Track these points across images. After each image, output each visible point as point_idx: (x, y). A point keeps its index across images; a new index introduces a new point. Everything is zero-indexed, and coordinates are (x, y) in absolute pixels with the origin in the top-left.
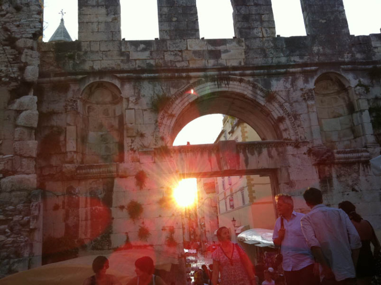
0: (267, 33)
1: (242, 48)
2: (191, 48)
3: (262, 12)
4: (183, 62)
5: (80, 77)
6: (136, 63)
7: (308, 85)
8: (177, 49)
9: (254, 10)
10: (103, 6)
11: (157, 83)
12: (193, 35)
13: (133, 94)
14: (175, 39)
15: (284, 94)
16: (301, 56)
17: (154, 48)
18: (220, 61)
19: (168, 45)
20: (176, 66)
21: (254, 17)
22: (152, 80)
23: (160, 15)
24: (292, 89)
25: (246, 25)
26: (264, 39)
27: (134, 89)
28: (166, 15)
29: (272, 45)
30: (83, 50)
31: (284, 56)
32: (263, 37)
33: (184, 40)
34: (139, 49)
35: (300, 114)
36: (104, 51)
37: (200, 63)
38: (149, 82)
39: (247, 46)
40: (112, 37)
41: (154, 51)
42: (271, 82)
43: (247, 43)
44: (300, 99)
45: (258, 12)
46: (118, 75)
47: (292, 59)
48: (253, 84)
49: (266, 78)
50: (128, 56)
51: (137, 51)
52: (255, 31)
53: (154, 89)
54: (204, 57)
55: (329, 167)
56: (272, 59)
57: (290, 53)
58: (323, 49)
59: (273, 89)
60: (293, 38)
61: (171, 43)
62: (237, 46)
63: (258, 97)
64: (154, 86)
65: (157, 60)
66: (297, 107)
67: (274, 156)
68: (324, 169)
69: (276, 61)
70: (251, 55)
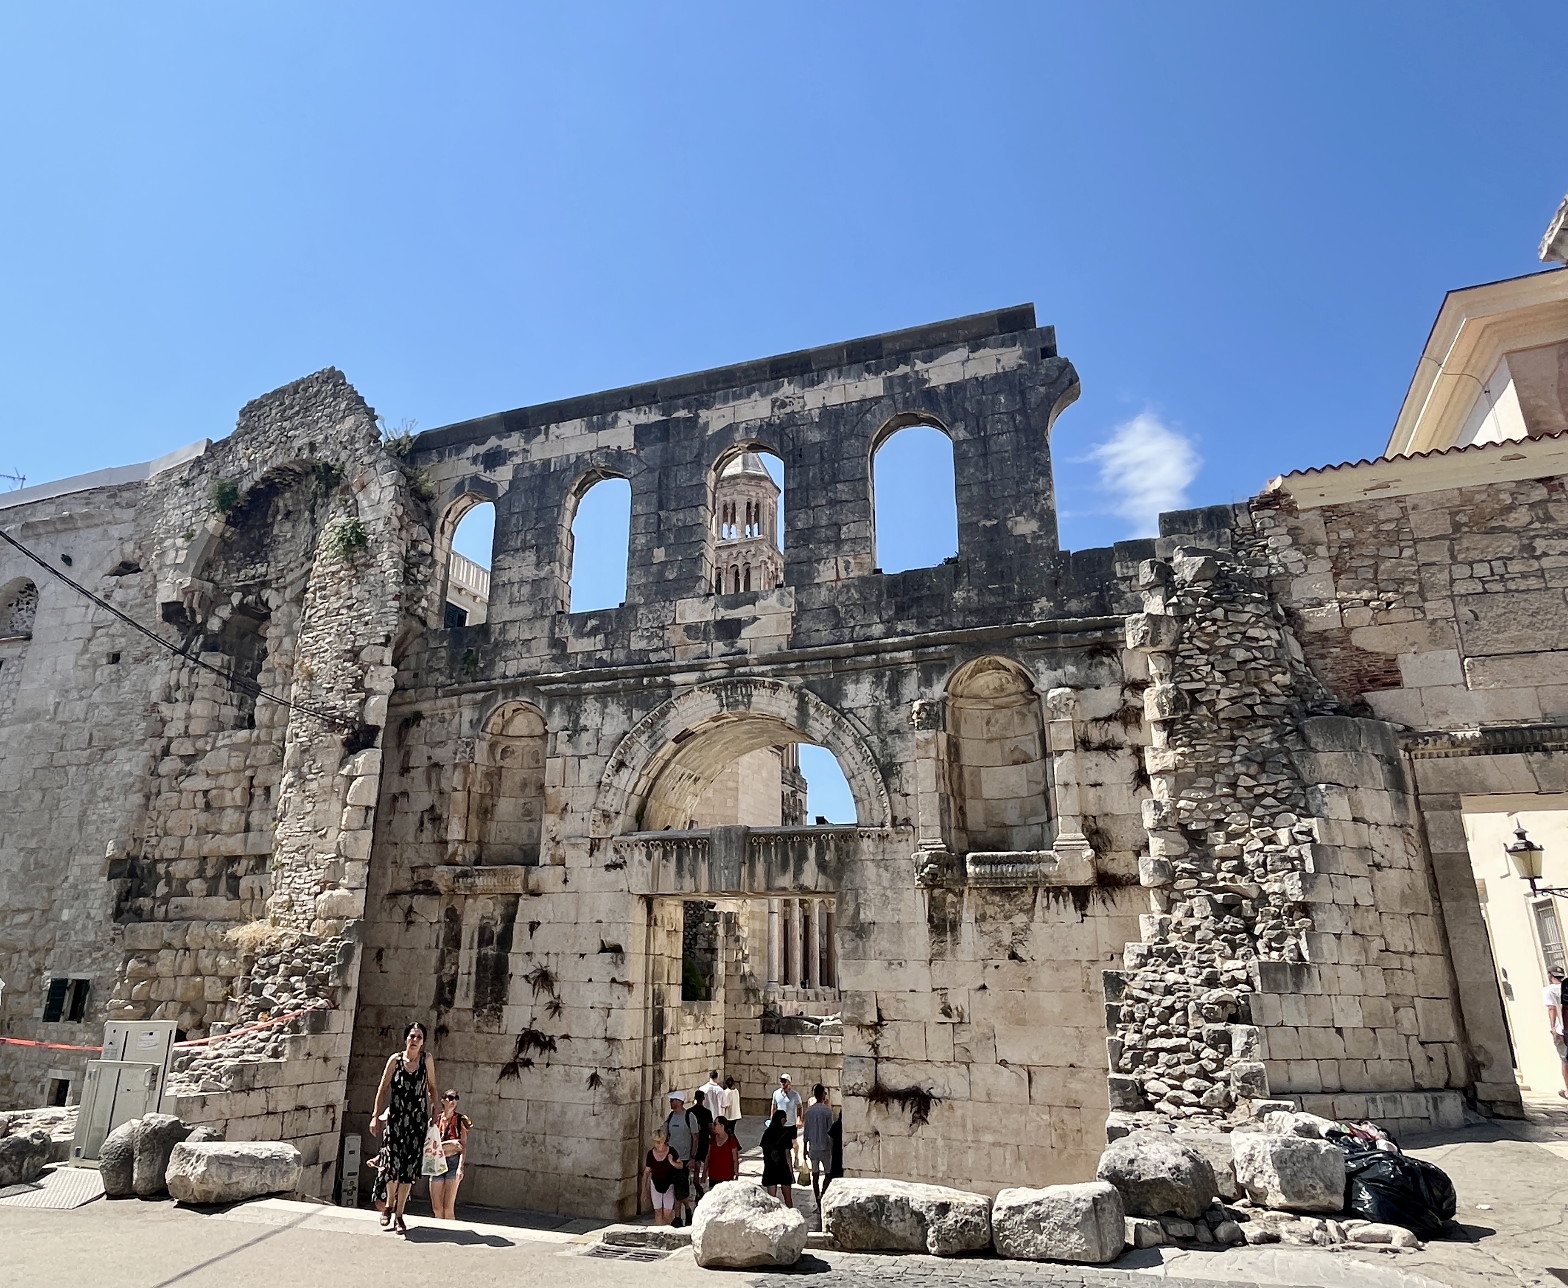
0: (847, 568)
1: (788, 609)
2: (683, 618)
3: (842, 518)
4: (663, 652)
6: (576, 661)
7: (927, 691)
8: (655, 624)
9: (824, 516)
10: (532, 548)
11: (609, 699)
12: (690, 589)
13: (566, 724)
14: (654, 602)
15: (868, 714)
16: (921, 619)
17: (613, 624)
18: (740, 644)
19: (639, 615)
20: (649, 662)
21: (823, 533)
22: (602, 695)
23: (632, 552)
24: (888, 701)
25: (803, 554)
26: (839, 583)
27: (570, 714)
28: (642, 550)
29: (856, 596)
30: (492, 639)
31: (882, 622)
32: (838, 578)
33: (671, 601)
34: (585, 630)
35: (901, 764)
36: (526, 640)
37: (694, 652)
38: (596, 700)
39: (799, 604)
40: (542, 609)
41: (611, 632)
42: (845, 688)
43: (799, 597)
45: (834, 520)
46: (542, 688)
48: (800, 692)
49: (831, 677)
50: (565, 646)
51: (581, 635)
52: (822, 566)
53: (604, 712)
54: (706, 638)
55: (955, 895)
56: (852, 632)
57: (896, 613)
58: (978, 595)
59: (846, 704)
60: (906, 575)
61: (646, 612)
62: (778, 606)
63: (811, 722)
64: (606, 707)
65: (615, 651)
66: (897, 744)
67: (829, 861)
68: (944, 899)
69: (861, 633)
70: (805, 624)
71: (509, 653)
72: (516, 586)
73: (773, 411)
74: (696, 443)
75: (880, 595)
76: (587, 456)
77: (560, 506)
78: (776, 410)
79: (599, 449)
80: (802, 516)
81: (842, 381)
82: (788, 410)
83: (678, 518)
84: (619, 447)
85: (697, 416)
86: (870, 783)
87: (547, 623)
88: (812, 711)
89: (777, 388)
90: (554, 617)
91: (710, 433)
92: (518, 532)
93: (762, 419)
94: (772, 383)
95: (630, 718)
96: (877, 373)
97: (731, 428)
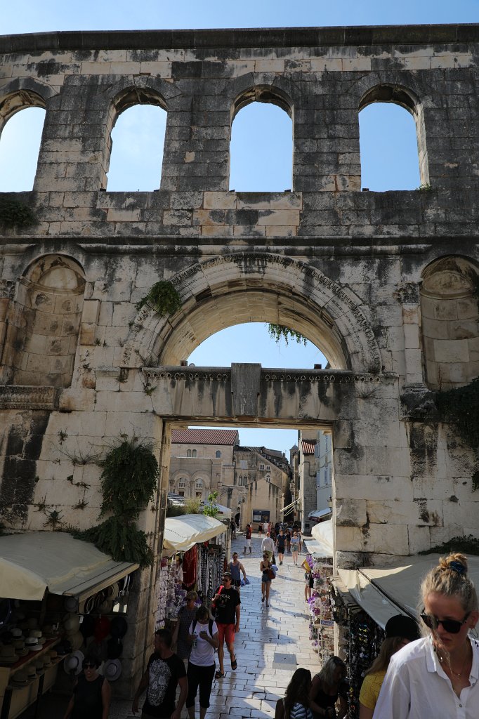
0: (344, 184)
1: (297, 208)
2: (209, 205)
3: (340, 149)
4: (192, 228)
5: (25, 246)
6: (115, 228)
7: (408, 276)
8: (185, 208)
9: (326, 146)
10: (79, 138)
11: (143, 259)
12: (215, 185)
13: (103, 276)
14: (184, 191)
15: (361, 289)
16: (402, 226)
17: (149, 203)
18: (256, 228)
19: (172, 200)
20: (179, 234)
21: (325, 157)
22: (136, 255)
23: (167, 152)
24: (378, 281)
25: (308, 170)
26: (338, 194)
27: (106, 269)
28: (175, 152)
29: (351, 204)
30: (38, 205)
31: (371, 225)
32: (337, 191)
33: (200, 192)
34: (123, 206)
35: (387, 327)
36: (70, 208)
37: (219, 231)
38: (131, 259)
39: (306, 205)
40: (86, 185)
41: (147, 209)
42: (342, 268)
43: (306, 200)
44: (391, 300)
45: (334, 149)
46: (83, 245)
47: (385, 229)
48: (307, 268)
49: (332, 260)
50: (105, 216)
51: (121, 209)
52: (324, 180)
53: (137, 270)
54: (228, 221)
55: (432, 428)
56: (348, 229)
57: (383, 219)
58: (445, 213)
59: (343, 280)
60: (390, 195)
61: (178, 197)
62: (289, 204)
63: (315, 291)
64: (139, 264)
65: (150, 224)
66: (383, 313)
67: (329, 398)
68: (423, 431)
69: (355, 232)
70: (310, 220)
71: (53, 216)
72: (62, 167)
73: (285, 69)
74: (224, 83)
75: (370, 205)
76: (131, 78)
77: (105, 111)
78: (288, 68)
79: (141, 74)
80: (308, 144)
81: (340, 55)
82: (298, 69)
83: (207, 133)
84: (159, 76)
85: (224, 63)
86: (363, 339)
87: (90, 196)
88: (316, 283)
89: (289, 53)
90: (96, 194)
91: (235, 76)
92: (66, 125)
93: (277, 73)
94: (285, 49)
95: (161, 275)
96: (366, 54)
97: (252, 75)
